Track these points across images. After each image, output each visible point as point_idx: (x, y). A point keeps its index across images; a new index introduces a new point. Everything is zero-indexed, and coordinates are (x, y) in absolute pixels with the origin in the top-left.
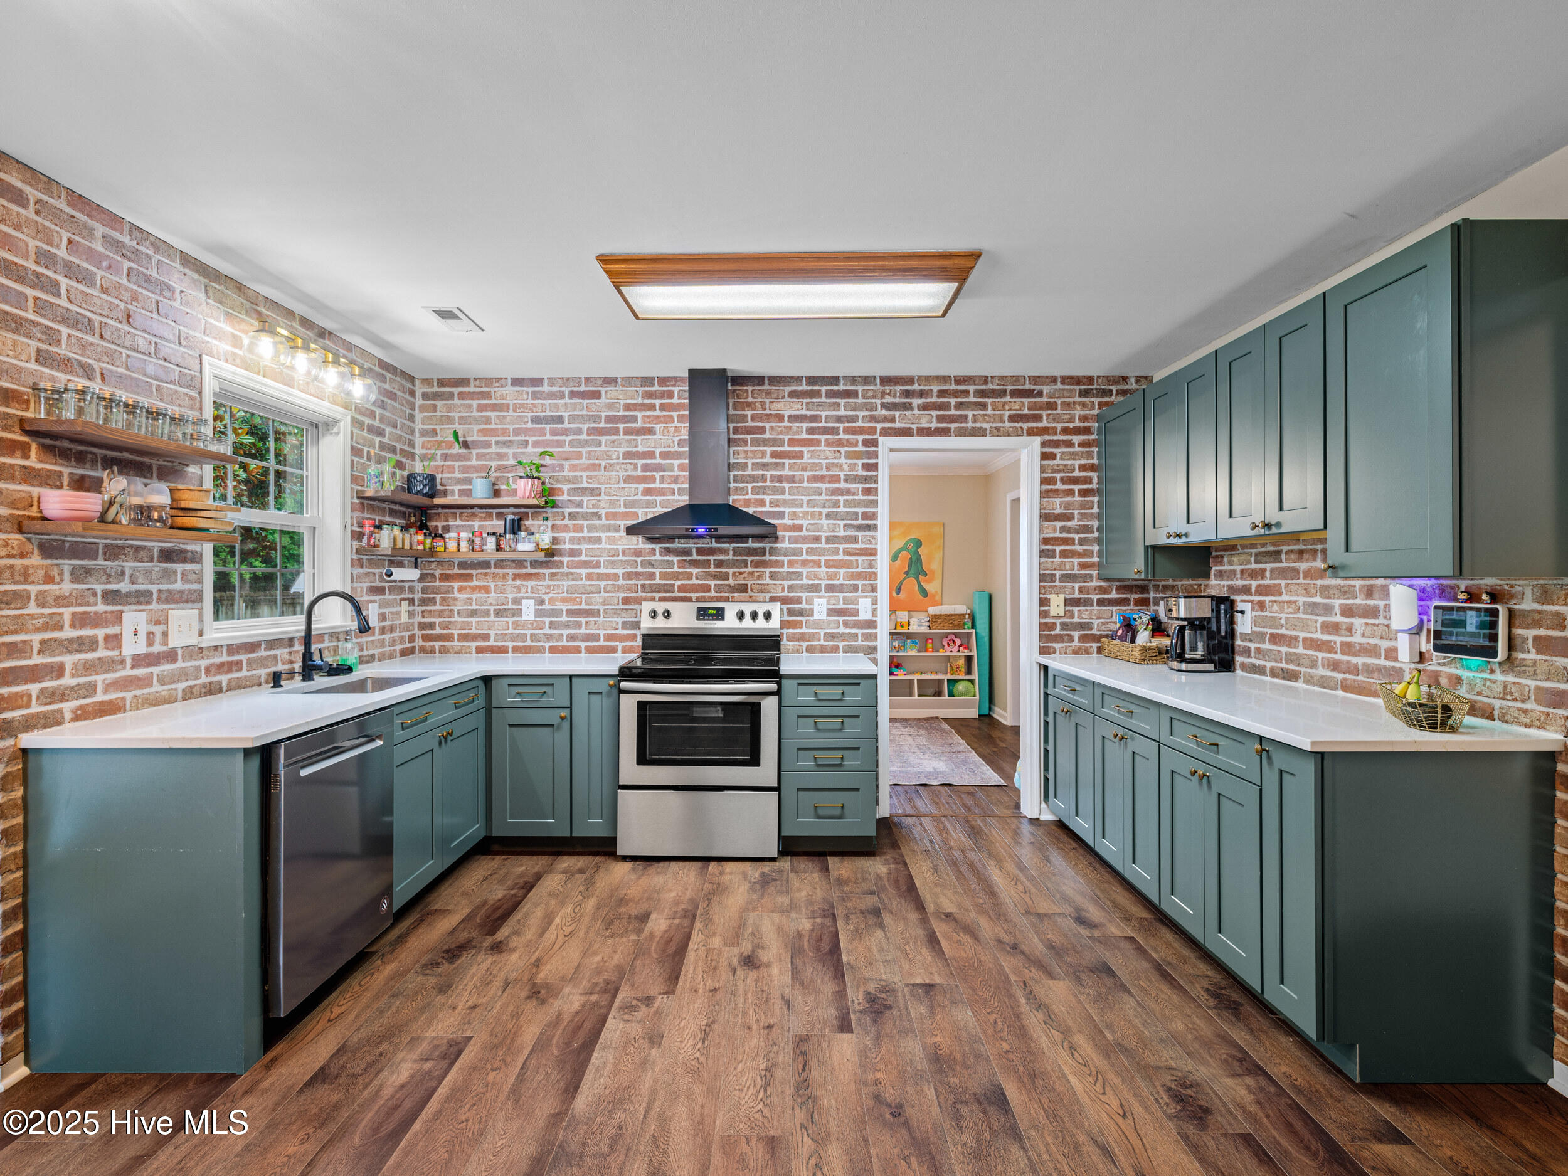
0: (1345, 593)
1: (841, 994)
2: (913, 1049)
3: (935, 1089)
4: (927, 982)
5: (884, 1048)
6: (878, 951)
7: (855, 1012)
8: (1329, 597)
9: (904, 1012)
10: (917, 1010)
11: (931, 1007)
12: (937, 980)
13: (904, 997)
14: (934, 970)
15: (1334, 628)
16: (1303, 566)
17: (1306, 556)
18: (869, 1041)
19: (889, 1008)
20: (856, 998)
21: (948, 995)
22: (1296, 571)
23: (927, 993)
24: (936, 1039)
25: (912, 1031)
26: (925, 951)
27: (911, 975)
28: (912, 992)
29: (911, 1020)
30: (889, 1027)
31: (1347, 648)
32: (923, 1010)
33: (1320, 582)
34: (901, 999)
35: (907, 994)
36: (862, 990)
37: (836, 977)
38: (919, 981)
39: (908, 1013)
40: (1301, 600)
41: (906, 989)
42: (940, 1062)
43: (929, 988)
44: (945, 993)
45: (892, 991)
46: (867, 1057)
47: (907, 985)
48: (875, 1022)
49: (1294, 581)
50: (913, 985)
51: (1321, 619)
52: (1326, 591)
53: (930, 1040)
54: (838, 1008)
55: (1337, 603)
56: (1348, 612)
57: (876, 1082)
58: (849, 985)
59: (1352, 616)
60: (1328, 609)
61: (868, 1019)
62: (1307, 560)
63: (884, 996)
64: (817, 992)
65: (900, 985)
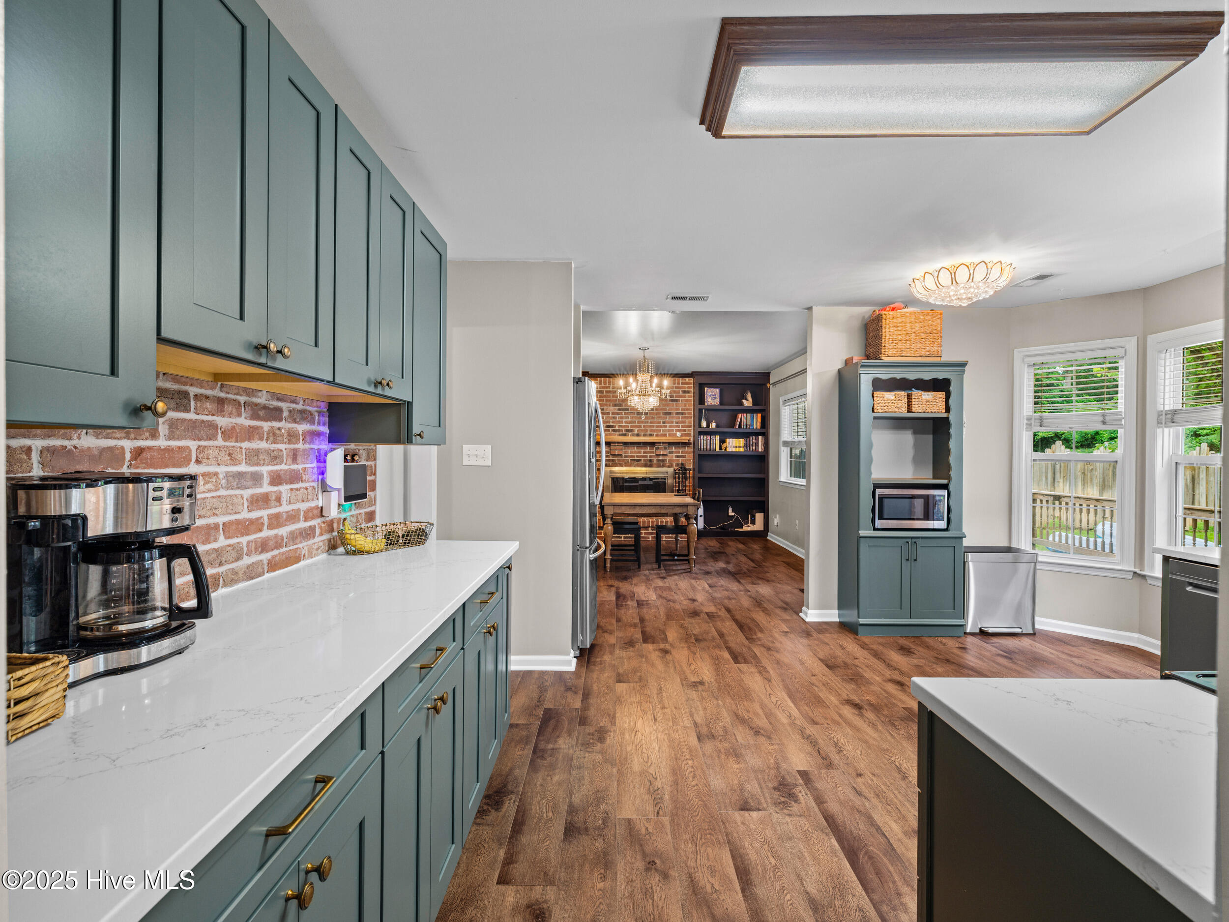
0: (275, 458)
1: (820, 801)
2: (753, 761)
3: (737, 741)
4: (746, 814)
5: (772, 761)
6: (803, 855)
7: (801, 785)
8: (258, 464)
9: (764, 786)
10: (753, 787)
11: (742, 789)
12: (737, 816)
13: (765, 798)
14: (742, 828)
15: (263, 501)
16: (222, 421)
17: (228, 408)
18: (784, 765)
19: (775, 789)
20: (804, 796)
21: (727, 801)
22: (213, 426)
23: (746, 802)
24: (737, 766)
25: (755, 771)
26: (752, 856)
27: (762, 821)
28: (760, 803)
29: (757, 779)
30: (773, 774)
31: (276, 521)
32: (748, 787)
33: (245, 445)
34: (767, 795)
35: (763, 801)
36: (803, 805)
37: (832, 817)
38: (754, 814)
39: (760, 785)
40: (222, 470)
41: (765, 806)
42: (736, 754)
43: (745, 807)
44: (730, 802)
45: (776, 804)
46: (783, 757)
47: (764, 810)
48: (783, 778)
49: (211, 443)
50: (759, 810)
51: (247, 493)
52: (254, 457)
53: (742, 765)
54: (816, 789)
55: (265, 470)
56: (277, 479)
57: (772, 744)
58: (817, 809)
59: (280, 484)
60: (256, 478)
61: (789, 780)
62: (230, 415)
63: (783, 799)
64: (841, 803)
65: (772, 809)
